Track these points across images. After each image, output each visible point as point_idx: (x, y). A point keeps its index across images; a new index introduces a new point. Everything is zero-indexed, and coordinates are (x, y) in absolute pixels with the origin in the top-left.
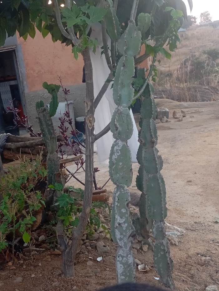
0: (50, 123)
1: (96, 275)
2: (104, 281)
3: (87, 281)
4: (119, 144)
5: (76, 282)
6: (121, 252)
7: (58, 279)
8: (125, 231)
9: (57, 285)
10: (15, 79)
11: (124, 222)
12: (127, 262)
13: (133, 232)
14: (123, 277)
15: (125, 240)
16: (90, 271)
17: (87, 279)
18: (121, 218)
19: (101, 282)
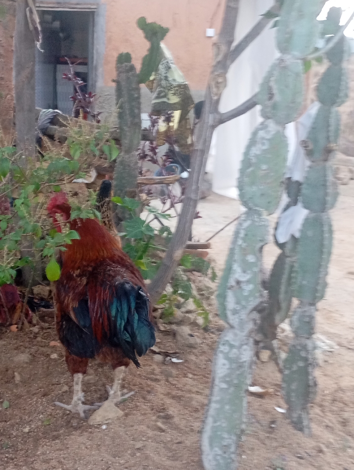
0: (136, 96)
1: (167, 381)
2: (180, 393)
3: (149, 386)
4: (269, 129)
5: (129, 384)
6: (229, 336)
7: (96, 370)
8: (246, 298)
9: (92, 381)
10: (85, 64)
11: (248, 282)
12: (238, 358)
13: (262, 302)
14: (224, 386)
15: (243, 315)
16: (157, 370)
17: (149, 382)
18: (244, 272)
19: (174, 393)
